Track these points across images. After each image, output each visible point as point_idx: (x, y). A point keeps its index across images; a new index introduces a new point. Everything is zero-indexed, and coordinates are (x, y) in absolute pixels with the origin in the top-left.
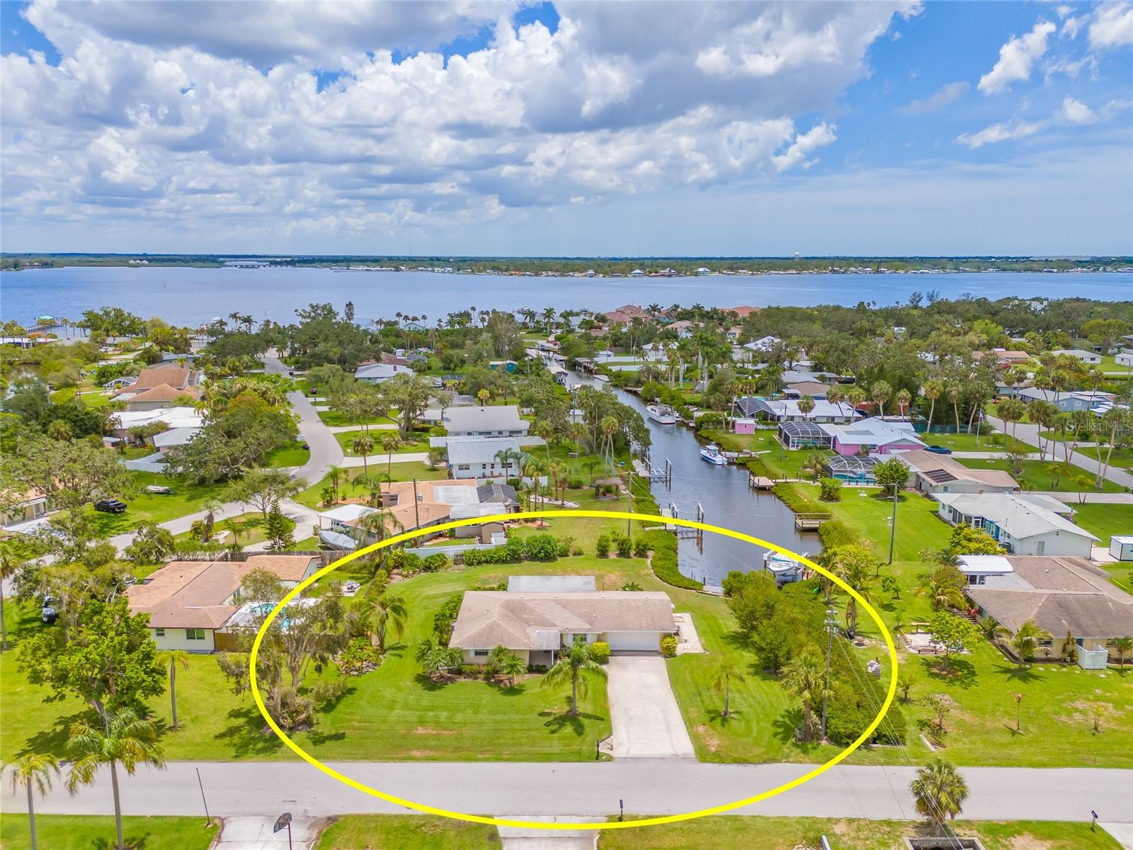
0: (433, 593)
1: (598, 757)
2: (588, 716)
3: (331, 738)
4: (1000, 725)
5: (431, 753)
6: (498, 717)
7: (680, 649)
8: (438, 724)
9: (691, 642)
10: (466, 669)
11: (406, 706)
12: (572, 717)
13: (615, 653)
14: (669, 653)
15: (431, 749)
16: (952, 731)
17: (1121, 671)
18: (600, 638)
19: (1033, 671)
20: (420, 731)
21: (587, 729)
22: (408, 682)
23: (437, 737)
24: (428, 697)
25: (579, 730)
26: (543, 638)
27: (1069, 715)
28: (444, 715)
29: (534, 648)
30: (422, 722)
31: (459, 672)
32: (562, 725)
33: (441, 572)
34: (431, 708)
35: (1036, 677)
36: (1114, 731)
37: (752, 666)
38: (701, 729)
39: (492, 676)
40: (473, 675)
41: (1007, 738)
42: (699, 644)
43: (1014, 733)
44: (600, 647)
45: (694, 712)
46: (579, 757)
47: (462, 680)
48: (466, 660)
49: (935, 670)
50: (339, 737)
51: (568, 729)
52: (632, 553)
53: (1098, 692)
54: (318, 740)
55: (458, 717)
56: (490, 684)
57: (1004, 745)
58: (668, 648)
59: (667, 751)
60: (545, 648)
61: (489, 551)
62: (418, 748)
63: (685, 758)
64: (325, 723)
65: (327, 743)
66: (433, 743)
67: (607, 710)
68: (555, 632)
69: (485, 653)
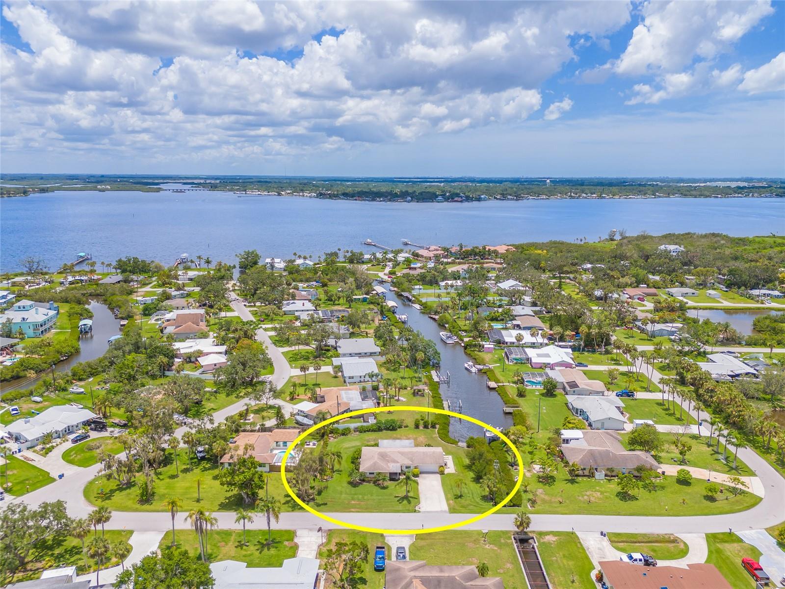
0: (347, 446)
1: (415, 511)
2: (412, 497)
3: (323, 504)
4: (557, 500)
5: (358, 510)
6: (380, 497)
7: (446, 471)
8: (359, 500)
9: (451, 469)
10: (367, 479)
11: (346, 493)
12: (406, 497)
13: (421, 473)
14: (442, 473)
15: (358, 508)
16: (539, 502)
17: (609, 480)
18: (416, 468)
19: (577, 480)
20: (353, 502)
21: (412, 502)
22: (345, 485)
23: (359, 504)
24: (353, 490)
25: (409, 502)
26: (394, 468)
27: (583, 497)
28: (360, 496)
29: (391, 472)
30: (353, 499)
31: (364, 481)
32: (403, 501)
33: (349, 436)
34: (355, 494)
35: (577, 483)
36: (596, 502)
37: (473, 478)
38: (451, 502)
39: (376, 482)
40: (369, 482)
41: (558, 505)
42: (454, 469)
43: (561, 503)
44: (416, 471)
45: (449, 496)
46: (409, 511)
47: (365, 483)
48: (366, 476)
49: (541, 480)
50: (326, 504)
51: (405, 502)
52: (429, 427)
53: (597, 488)
54: (318, 505)
55: (366, 497)
56: (375, 485)
57: (556, 507)
58: (442, 471)
59: (439, 509)
60: (395, 472)
61: (369, 426)
62: (353, 508)
63: (445, 512)
64: (319, 499)
65: (322, 506)
66: (358, 506)
67: (418, 495)
68: (399, 465)
69: (373, 473)
